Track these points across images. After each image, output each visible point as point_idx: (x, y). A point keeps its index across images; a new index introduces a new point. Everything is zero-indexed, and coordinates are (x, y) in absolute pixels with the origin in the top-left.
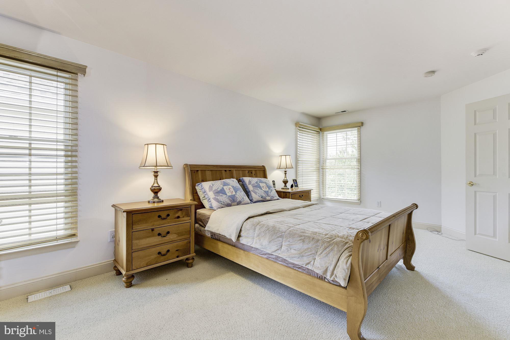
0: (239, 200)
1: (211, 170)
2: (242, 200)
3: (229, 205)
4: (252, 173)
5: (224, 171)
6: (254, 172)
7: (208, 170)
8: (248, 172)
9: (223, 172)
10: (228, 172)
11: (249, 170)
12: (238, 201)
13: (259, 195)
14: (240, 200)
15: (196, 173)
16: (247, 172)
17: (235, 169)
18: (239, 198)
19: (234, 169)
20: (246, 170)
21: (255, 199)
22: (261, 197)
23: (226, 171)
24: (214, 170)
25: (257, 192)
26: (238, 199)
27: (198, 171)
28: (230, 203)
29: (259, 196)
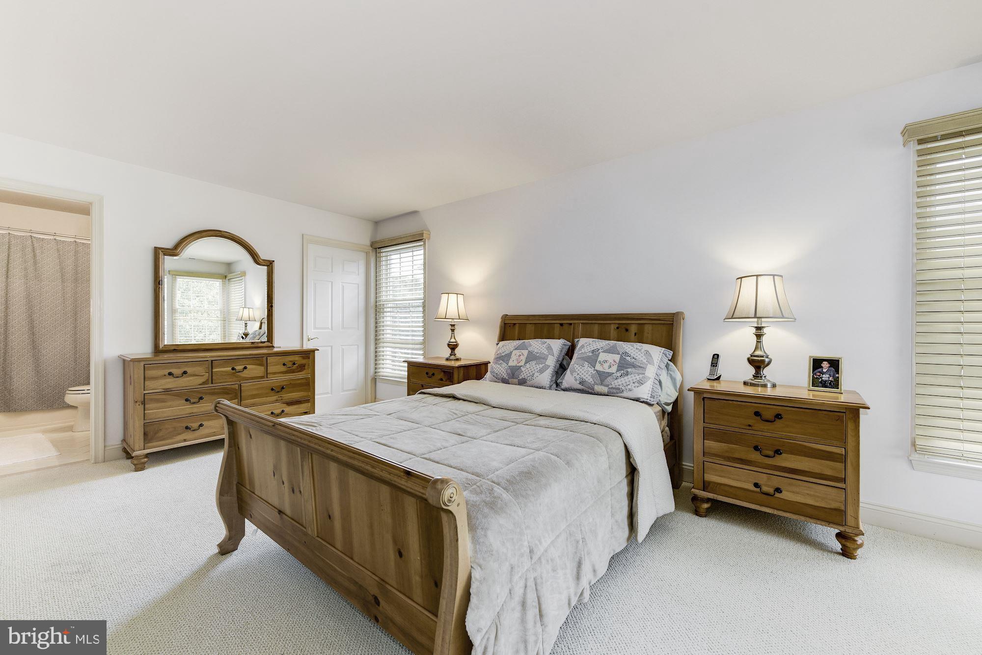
0: (523, 376)
1: (535, 324)
2: (529, 378)
3: (505, 381)
4: (627, 330)
5: (559, 325)
6: (633, 329)
7: (531, 323)
8: (618, 328)
9: (557, 327)
10: (565, 327)
11: (619, 324)
12: (521, 378)
13: (578, 377)
14: (526, 377)
15: (511, 327)
16: (613, 327)
17: (582, 322)
18: (525, 374)
19: (579, 322)
20: (610, 324)
21: (567, 383)
22: (580, 383)
23: (561, 325)
24: (539, 323)
25: (577, 370)
26: (523, 374)
27: (515, 324)
28: (507, 378)
29: (576, 380)
